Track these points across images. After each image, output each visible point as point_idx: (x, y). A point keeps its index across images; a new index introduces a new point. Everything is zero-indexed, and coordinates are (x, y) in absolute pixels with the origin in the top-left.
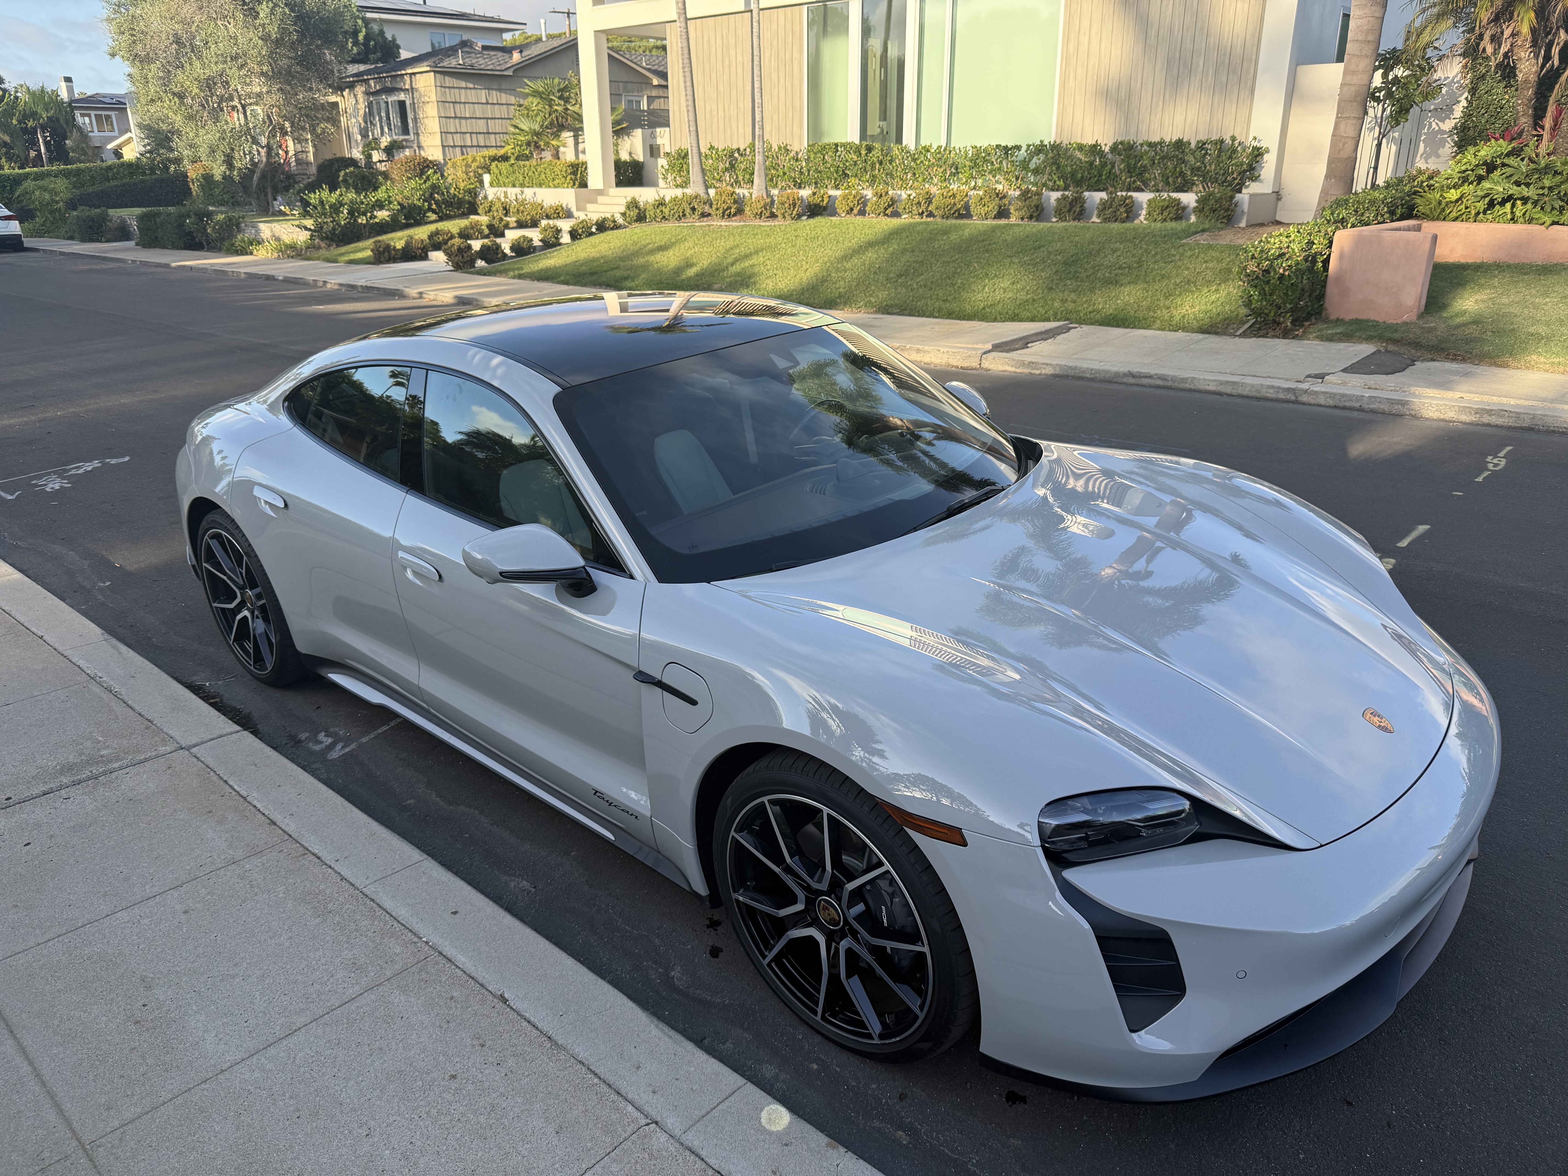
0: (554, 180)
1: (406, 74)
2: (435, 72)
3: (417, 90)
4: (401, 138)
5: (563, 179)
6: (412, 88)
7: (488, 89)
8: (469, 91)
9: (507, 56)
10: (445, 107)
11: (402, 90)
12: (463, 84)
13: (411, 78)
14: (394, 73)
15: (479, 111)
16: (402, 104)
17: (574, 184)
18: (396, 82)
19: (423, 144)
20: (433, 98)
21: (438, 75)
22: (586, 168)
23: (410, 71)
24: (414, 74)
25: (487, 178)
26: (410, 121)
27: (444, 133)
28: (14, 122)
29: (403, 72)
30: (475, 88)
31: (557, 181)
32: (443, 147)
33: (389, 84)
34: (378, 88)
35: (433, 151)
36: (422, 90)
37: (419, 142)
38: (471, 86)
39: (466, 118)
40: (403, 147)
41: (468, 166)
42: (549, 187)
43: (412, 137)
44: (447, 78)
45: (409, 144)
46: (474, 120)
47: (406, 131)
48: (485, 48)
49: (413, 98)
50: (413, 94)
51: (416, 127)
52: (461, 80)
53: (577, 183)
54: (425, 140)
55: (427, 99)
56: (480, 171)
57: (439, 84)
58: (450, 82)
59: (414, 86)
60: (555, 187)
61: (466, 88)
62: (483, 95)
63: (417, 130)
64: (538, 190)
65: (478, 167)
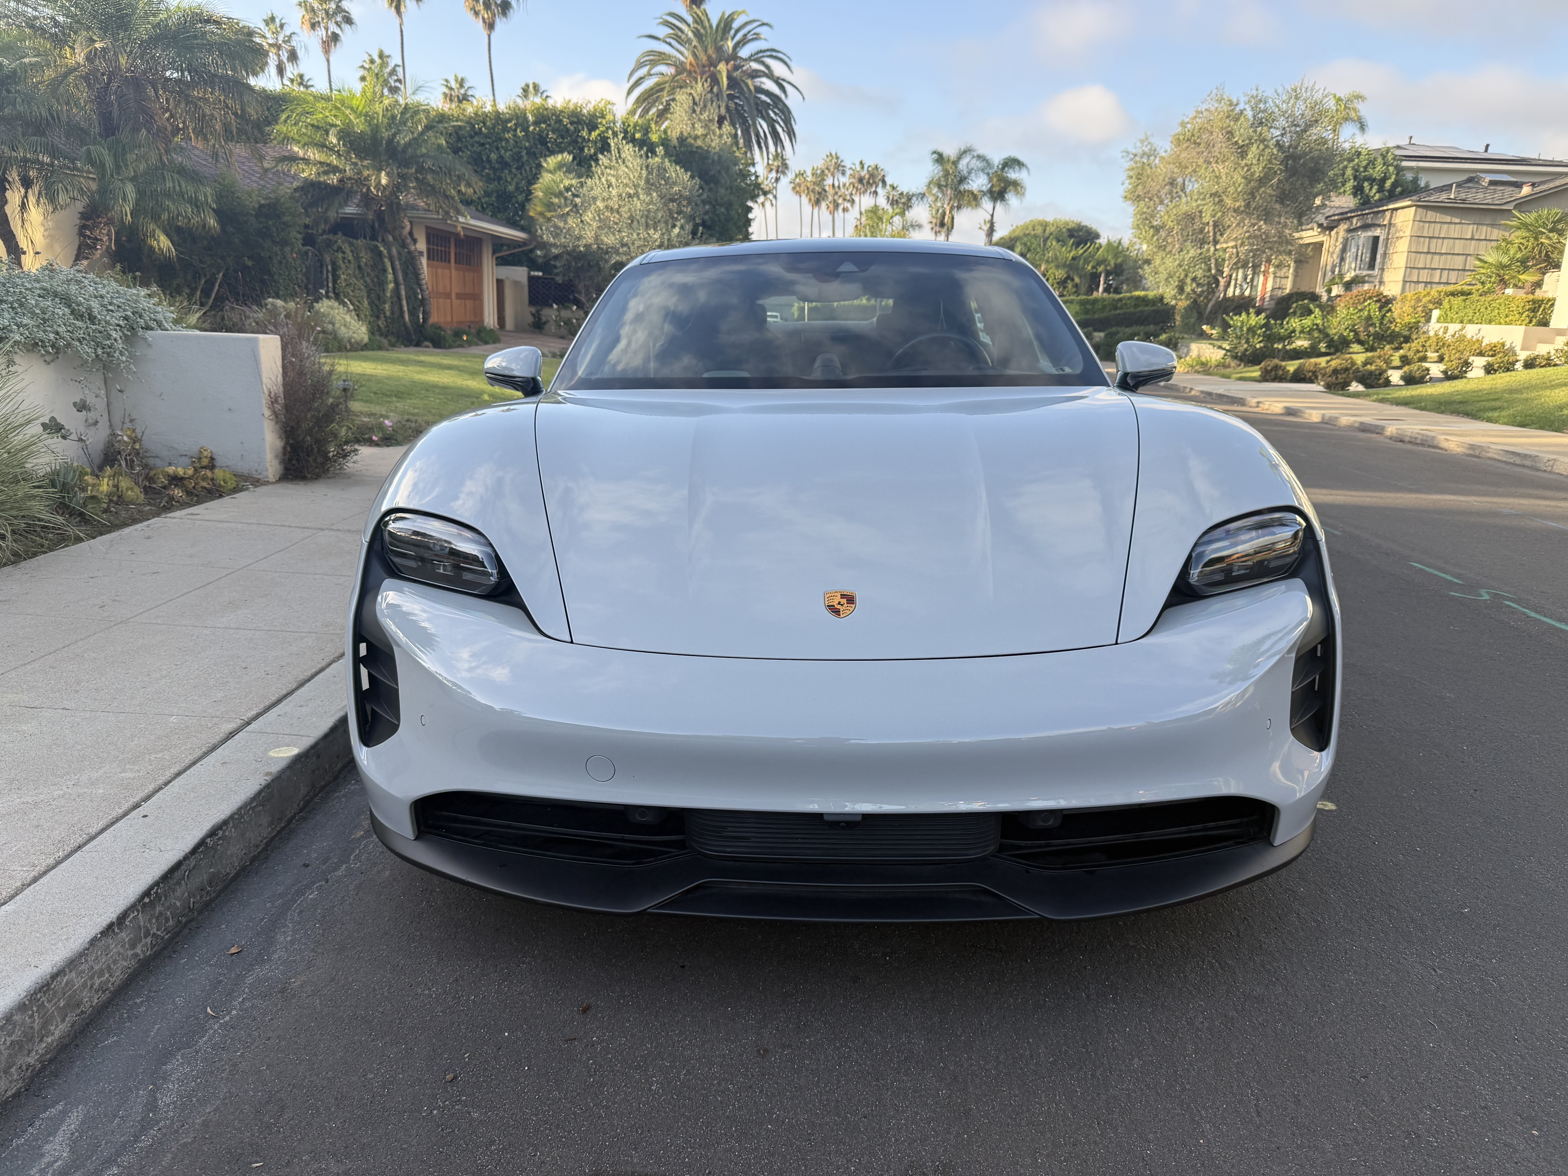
0: (1507, 316)
1: (1388, 210)
2: (1418, 206)
3: (1395, 225)
4: (1365, 273)
5: (1517, 316)
6: (1390, 224)
7: (1478, 224)
8: (1453, 226)
9: (1517, 190)
10: (1418, 243)
11: (1379, 225)
12: (1448, 219)
13: (1392, 213)
14: (1376, 210)
15: (1459, 247)
16: (1376, 239)
17: (1530, 322)
18: (1376, 218)
19: (1386, 279)
20: (1408, 233)
21: (1420, 210)
22: (1553, 305)
23: (1391, 206)
24: (1396, 209)
25: (1436, 313)
26: (1378, 257)
27: (1409, 268)
28: (1089, 268)
29: (1385, 208)
30: (1460, 223)
31: (1511, 318)
32: (1405, 282)
33: (1369, 221)
34: (1359, 225)
35: (1392, 286)
36: (1399, 225)
37: (1381, 277)
38: (1458, 221)
39: (1442, 254)
40: (1364, 282)
41: (1419, 300)
42: (1500, 324)
43: (1376, 272)
44: (1429, 213)
45: (1371, 279)
46: (1449, 257)
47: (1372, 266)
48: (1492, 183)
49: (1388, 234)
50: (1389, 229)
51: (1383, 263)
52: (1447, 214)
53: (1534, 320)
54: (1388, 276)
55: (1401, 234)
56: (1431, 306)
57: (1418, 218)
58: (1431, 215)
59: (1393, 222)
60: (1506, 323)
61: (1451, 223)
62: (1469, 231)
63: (1383, 265)
64: (1485, 328)
65: (1430, 302)
